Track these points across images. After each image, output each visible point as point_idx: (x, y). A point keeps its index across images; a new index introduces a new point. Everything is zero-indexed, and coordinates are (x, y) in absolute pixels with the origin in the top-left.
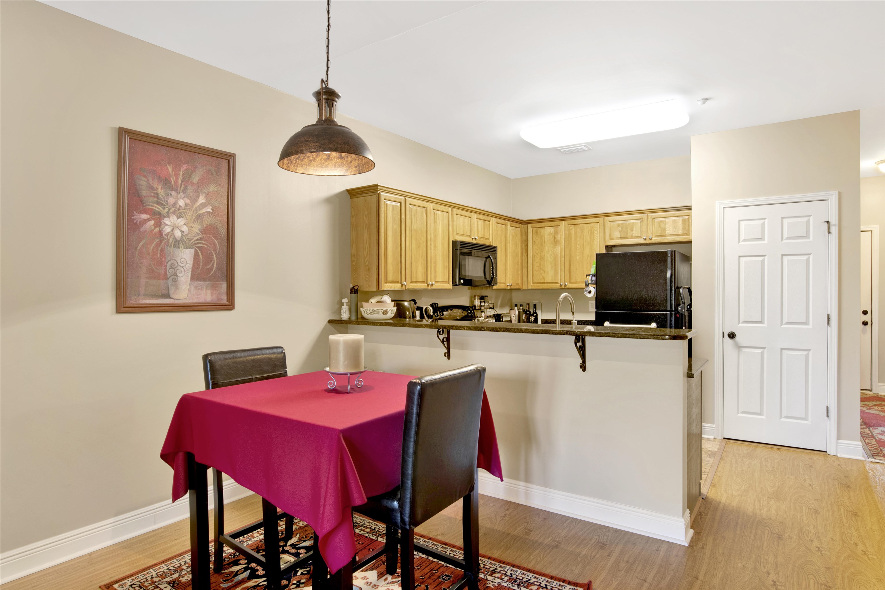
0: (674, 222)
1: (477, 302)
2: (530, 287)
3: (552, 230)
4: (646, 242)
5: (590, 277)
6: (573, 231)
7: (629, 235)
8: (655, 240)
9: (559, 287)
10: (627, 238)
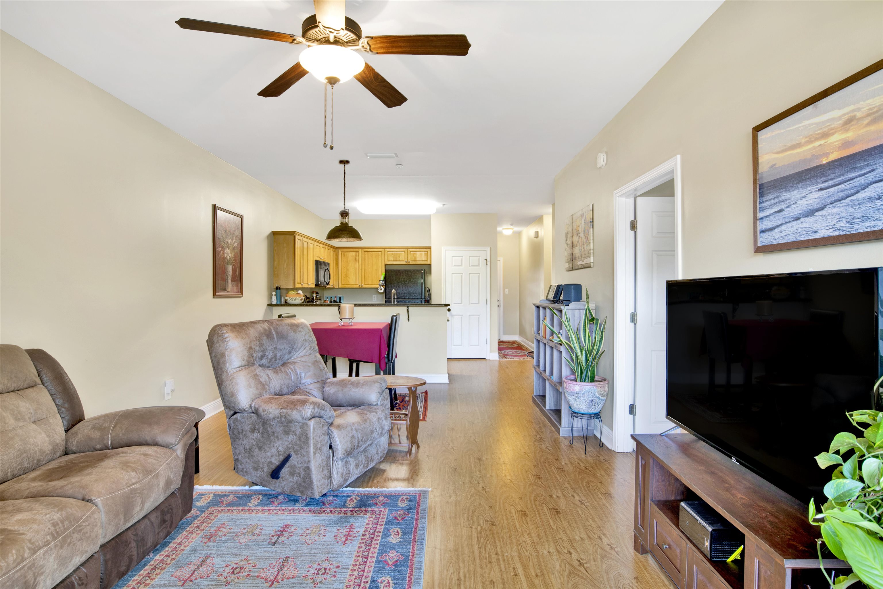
0: (421, 254)
1: (314, 295)
2: (340, 287)
3: (354, 254)
4: (407, 263)
5: (381, 282)
6: (366, 255)
7: (398, 259)
8: (411, 263)
9: (358, 287)
10: (396, 261)
